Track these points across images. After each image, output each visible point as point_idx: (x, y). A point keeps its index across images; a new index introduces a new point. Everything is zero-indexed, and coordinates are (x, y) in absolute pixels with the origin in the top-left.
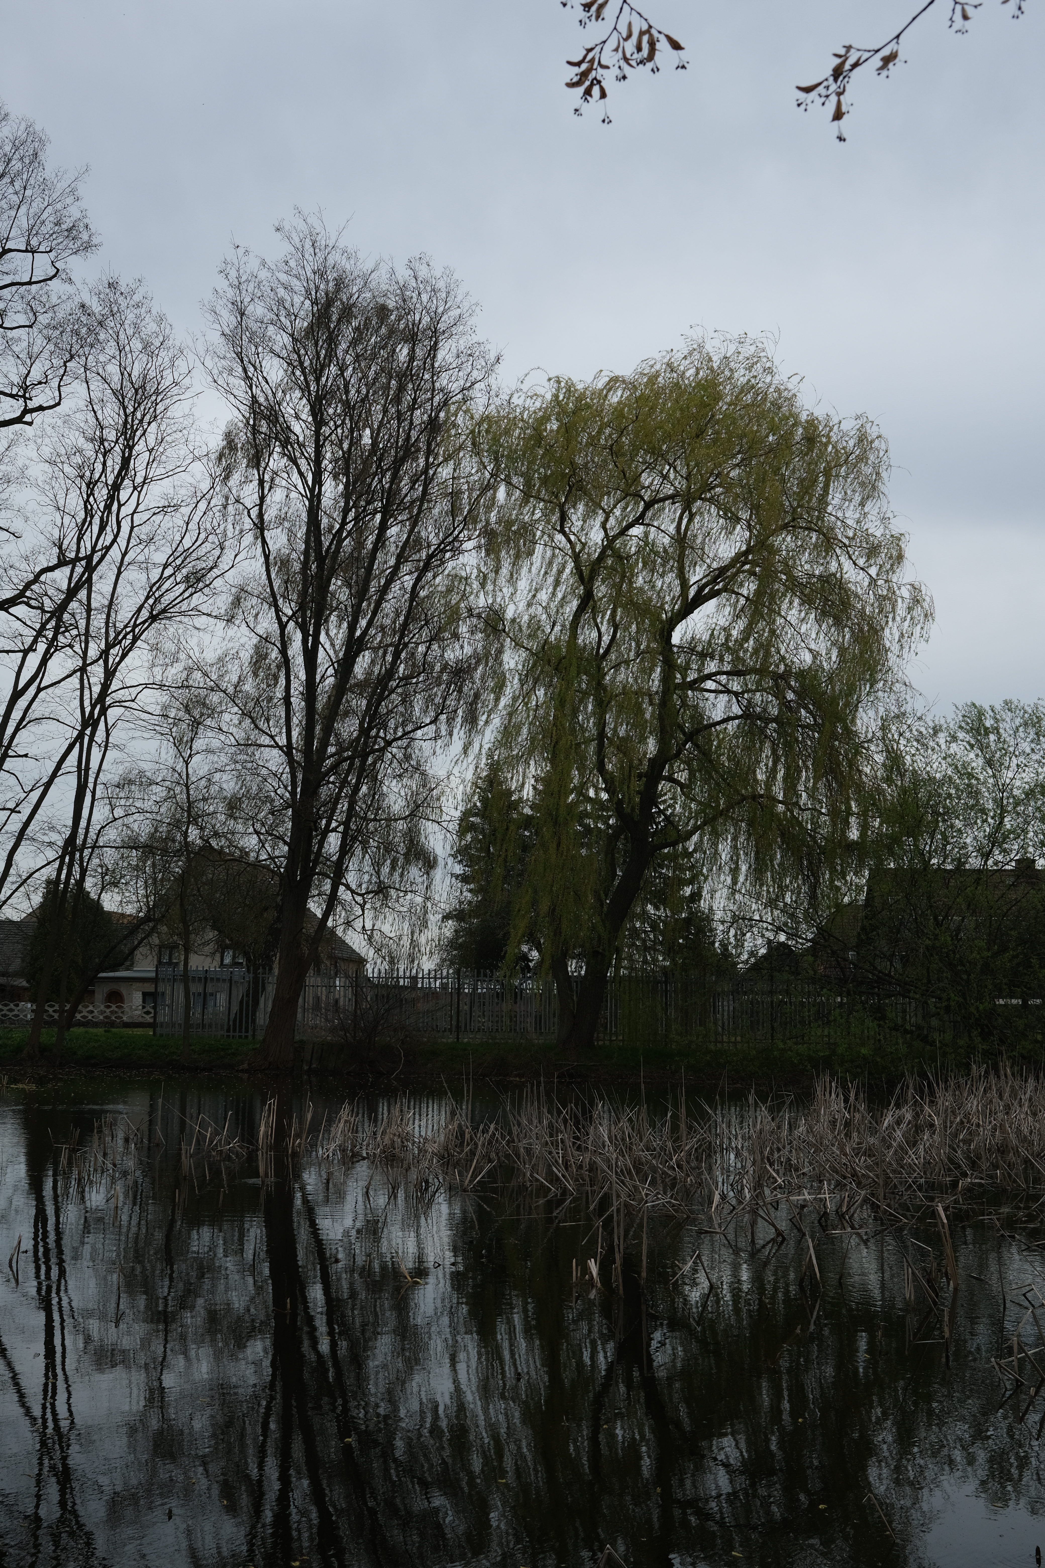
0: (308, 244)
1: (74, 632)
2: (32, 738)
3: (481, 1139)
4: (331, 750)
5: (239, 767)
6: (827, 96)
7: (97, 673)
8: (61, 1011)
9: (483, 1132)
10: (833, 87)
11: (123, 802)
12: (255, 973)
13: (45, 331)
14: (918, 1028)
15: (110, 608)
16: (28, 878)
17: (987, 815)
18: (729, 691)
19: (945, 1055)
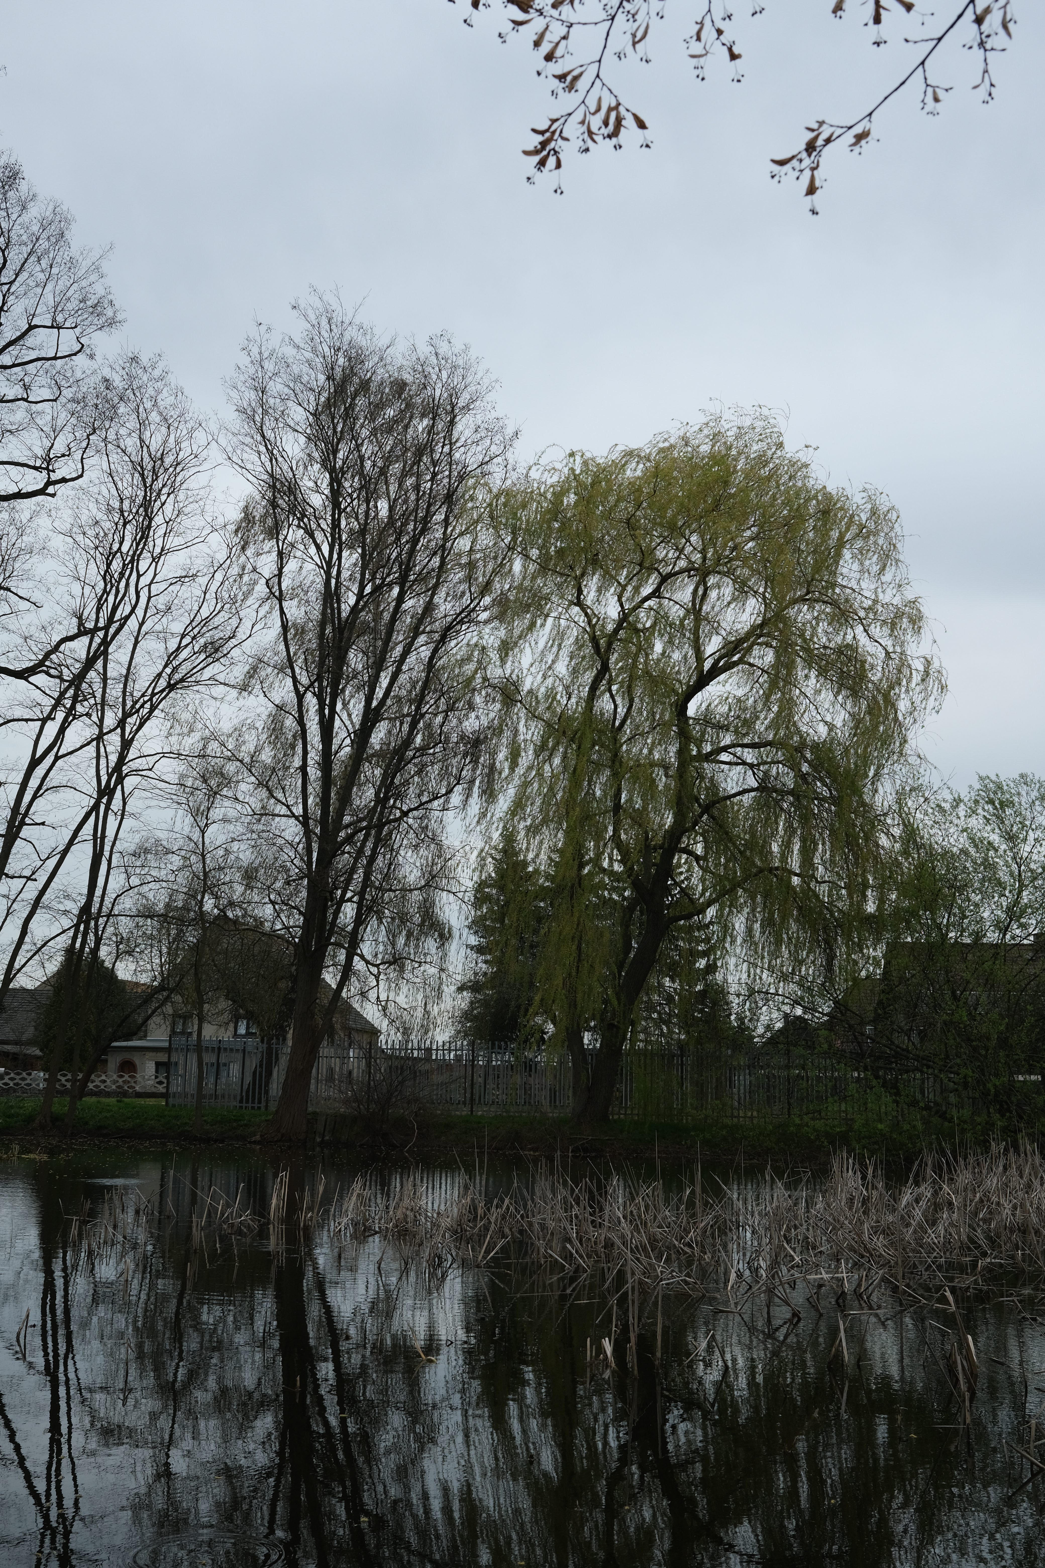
0: (324, 321)
1: (92, 701)
2: (49, 807)
3: (494, 1215)
4: (347, 819)
5: (255, 836)
6: (801, 171)
7: (114, 741)
8: (74, 1081)
9: (497, 1207)
10: (807, 162)
11: (138, 871)
12: (269, 1043)
13: (69, 406)
14: (936, 1104)
15: (127, 677)
16: (43, 946)
17: (1005, 889)
18: (744, 763)
19: (963, 1131)
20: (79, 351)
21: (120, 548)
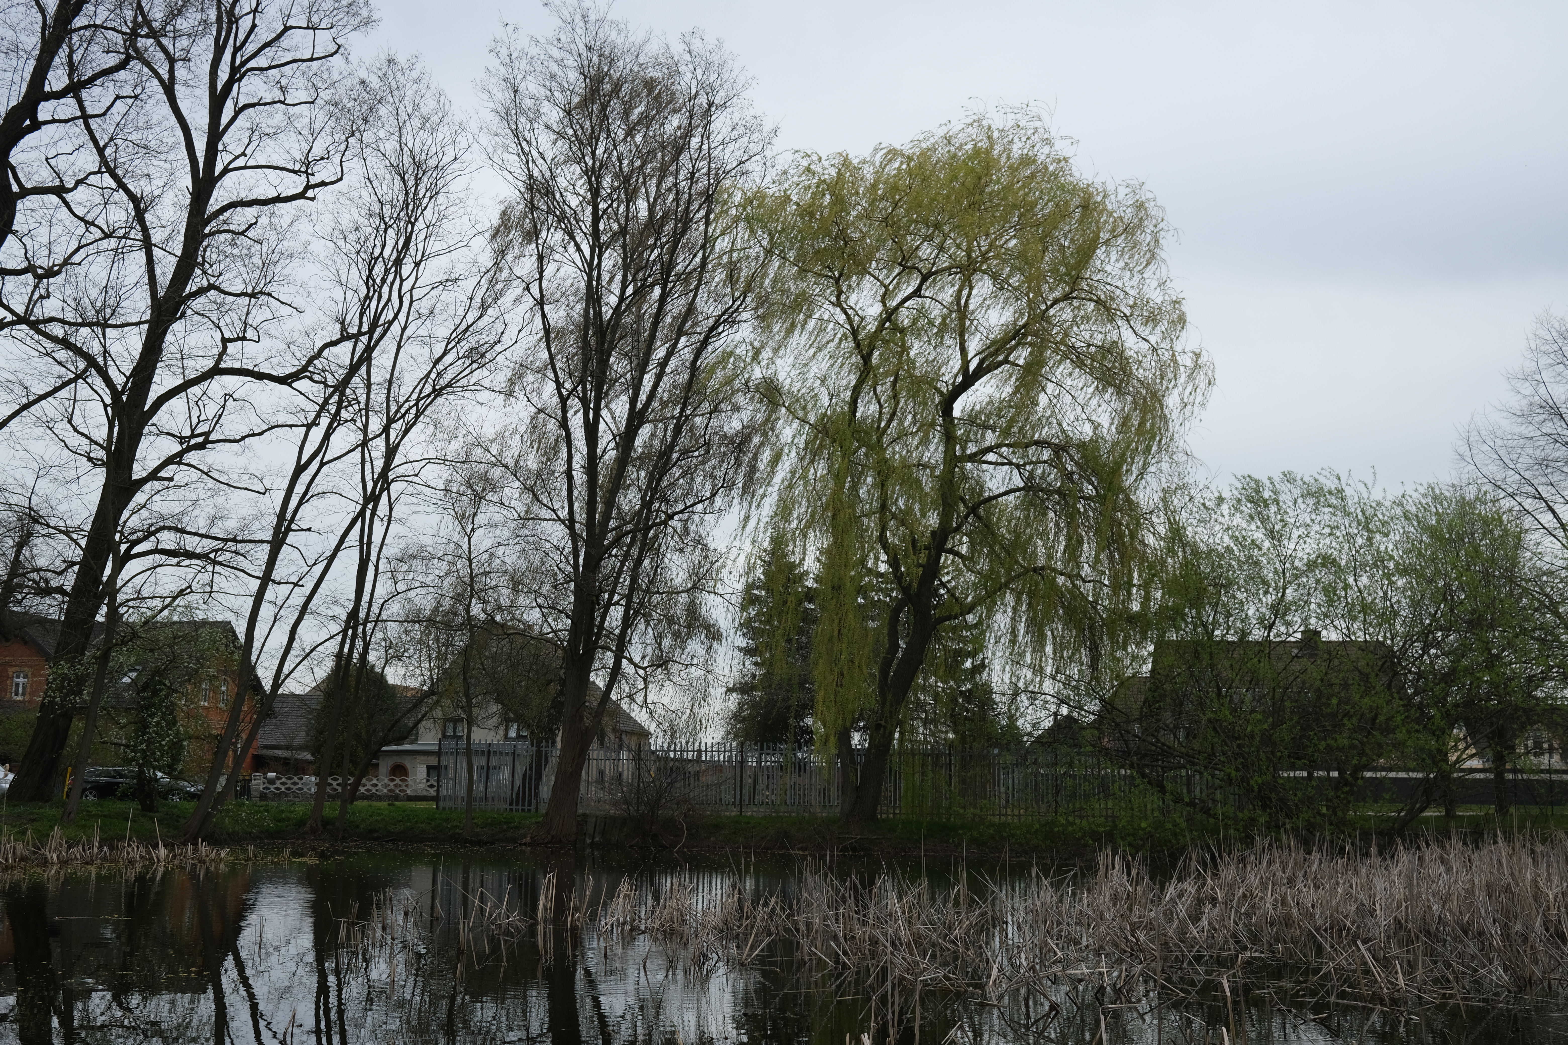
0: (578, 19)
1: (356, 407)
2: (315, 513)
3: (761, 913)
4: (612, 524)
5: (521, 541)
7: (378, 448)
8: (343, 785)
9: (763, 907)
11: (404, 576)
12: (538, 746)
13: (327, 107)
14: (1202, 800)
15: (390, 382)
16: (312, 651)
17: (1269, 587)
18: (1010, 463)
19: (1226, 827)
20: (336, 52)
21: (381, 253)
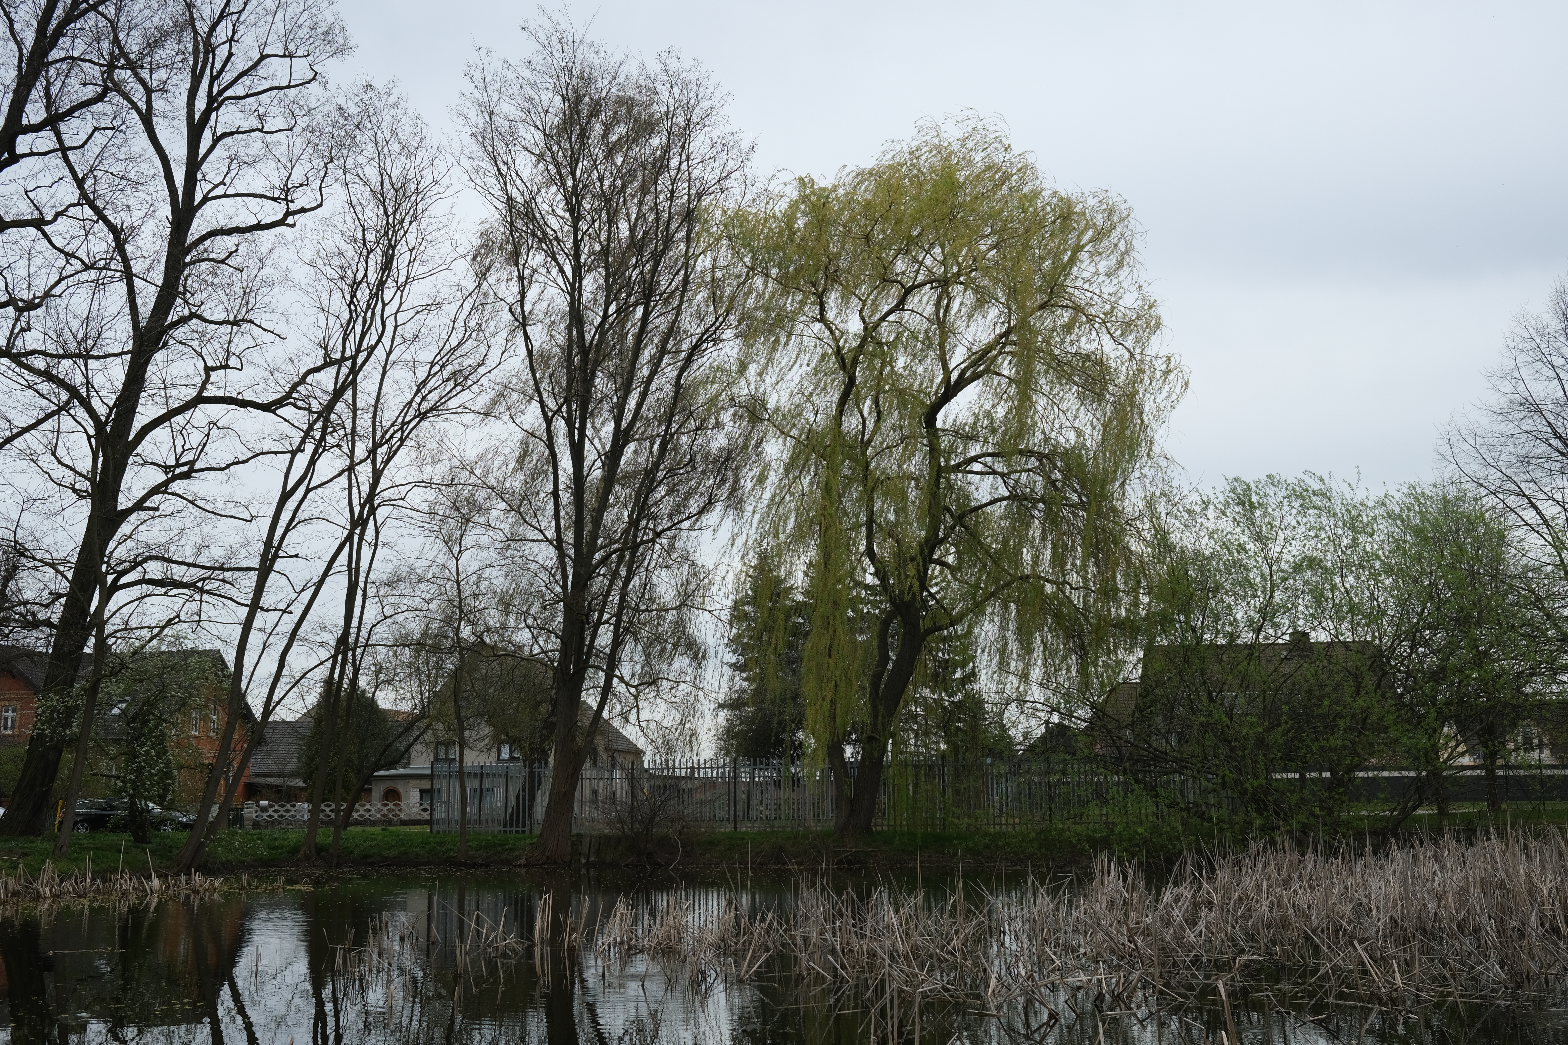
0: (555, 42)
1: (342, 432)
2: (302, 539)
4: (600, 541)
5: (507, 562)
7: (365, 471)
8: (336, 811)
11: (391, 600)
12: (531, 767)
13: (304, 135)
14: (1196, 804)
15: (376, 407)
16: (301, 678)
17: (1256, 590)
18: (995, 473)
19: (1221, 830)
20: (314, 79)
